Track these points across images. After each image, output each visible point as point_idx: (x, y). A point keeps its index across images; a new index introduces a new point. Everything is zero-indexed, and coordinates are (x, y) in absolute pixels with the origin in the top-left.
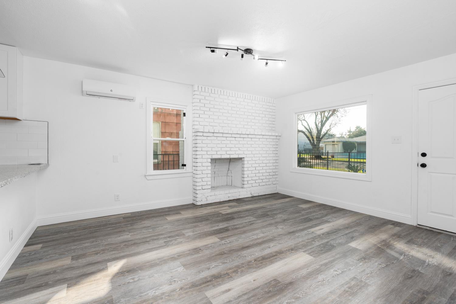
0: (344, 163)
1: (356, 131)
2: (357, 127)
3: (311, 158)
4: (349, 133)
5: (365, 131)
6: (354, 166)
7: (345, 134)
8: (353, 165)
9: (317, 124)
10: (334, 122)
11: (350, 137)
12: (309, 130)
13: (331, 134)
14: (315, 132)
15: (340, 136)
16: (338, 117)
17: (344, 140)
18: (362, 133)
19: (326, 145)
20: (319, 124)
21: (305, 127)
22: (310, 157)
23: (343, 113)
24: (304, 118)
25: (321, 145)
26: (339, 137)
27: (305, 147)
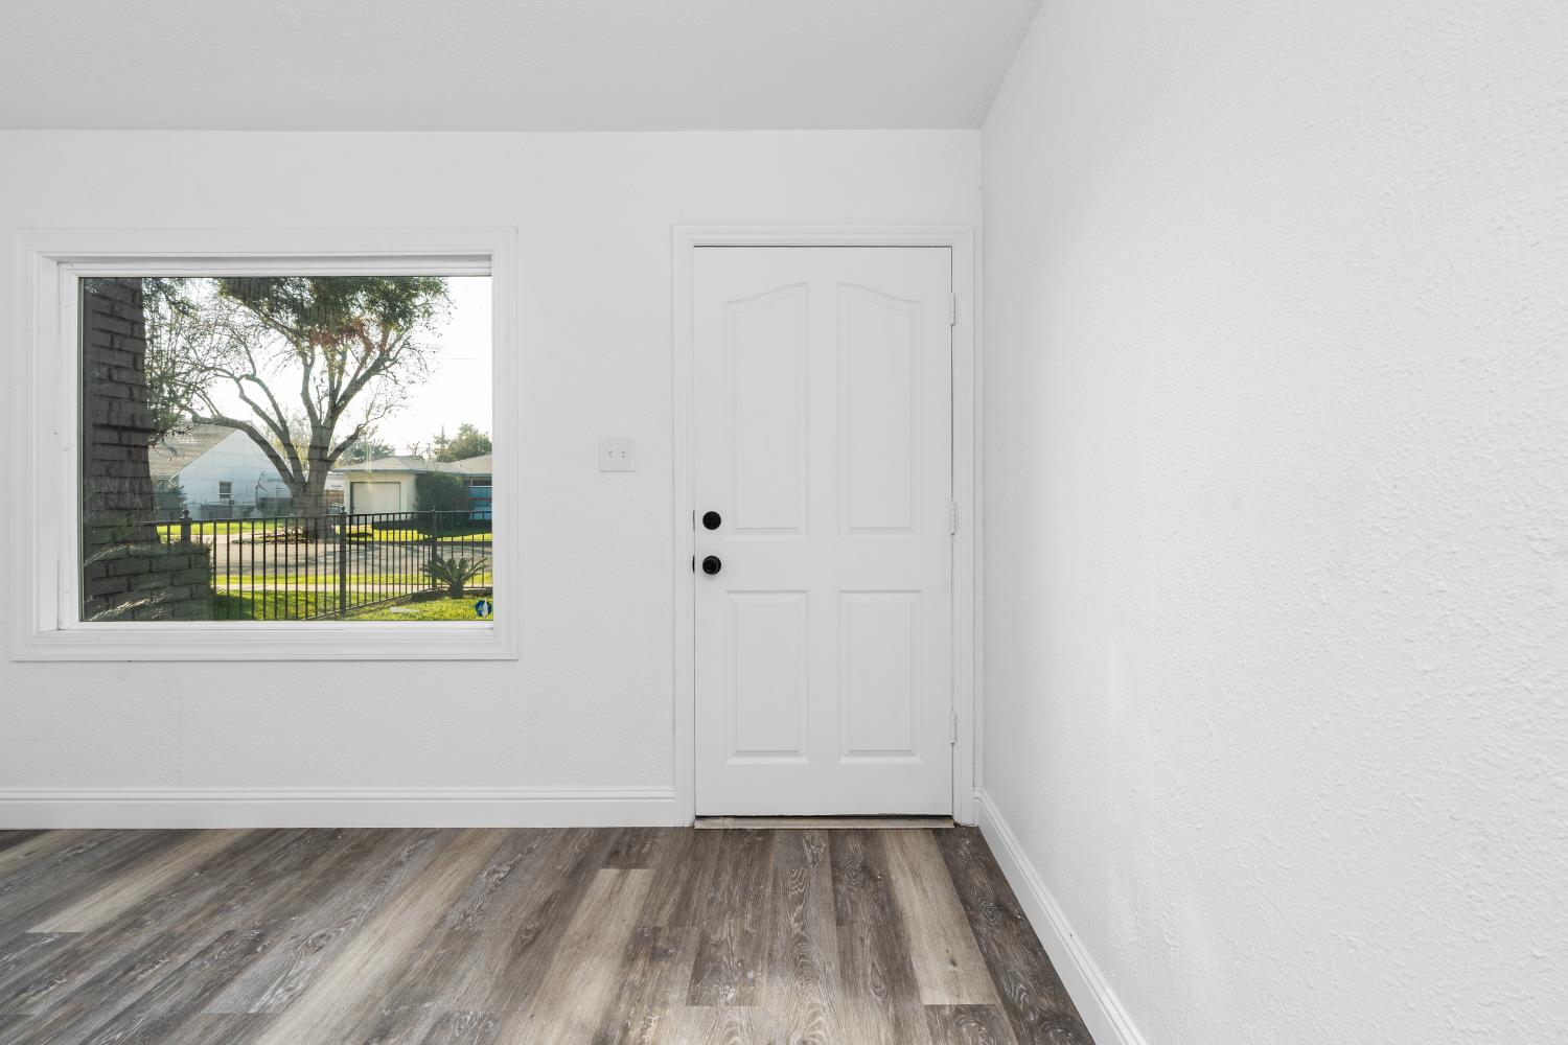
0: (421, 548)
1: (461, 440)
2: (465, 429)
3: (287, 535)
4: (439, 446)
5: (487, 442)
6: (452, 562)
7: (427, 446)
8: (446, 558)
9: (314, 400)
10: (381, 401)
11: (443, 458)
12: (279, 425)
13: (377, 444)
14: (302, 433)
15: (410, 453)
16: (396, 382)
17: (419, 467)
18: (476, 447)
19: (352, 484)
20: (320, 402)
21: (257, 409)
22: (281, 531)
23: (417, 371)
24: (249, 370)
25: (332, 483)
26: (401, 457)
27: (262, 493)
